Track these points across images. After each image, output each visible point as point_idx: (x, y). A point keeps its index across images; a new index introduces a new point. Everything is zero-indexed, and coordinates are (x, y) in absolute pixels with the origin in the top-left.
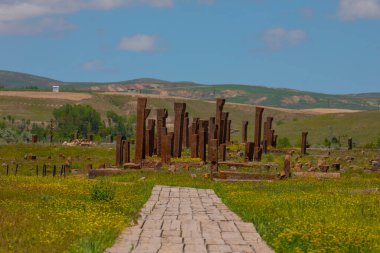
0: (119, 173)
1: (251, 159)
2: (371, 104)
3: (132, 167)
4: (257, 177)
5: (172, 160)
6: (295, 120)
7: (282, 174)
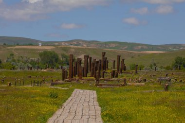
0: (63, 84)
1: (113, 77)
2: (170, 48)
3: (68, 81)
4: (113, 86)
5: (83, 78)
6: (139, 56)
7: (123, 84)
